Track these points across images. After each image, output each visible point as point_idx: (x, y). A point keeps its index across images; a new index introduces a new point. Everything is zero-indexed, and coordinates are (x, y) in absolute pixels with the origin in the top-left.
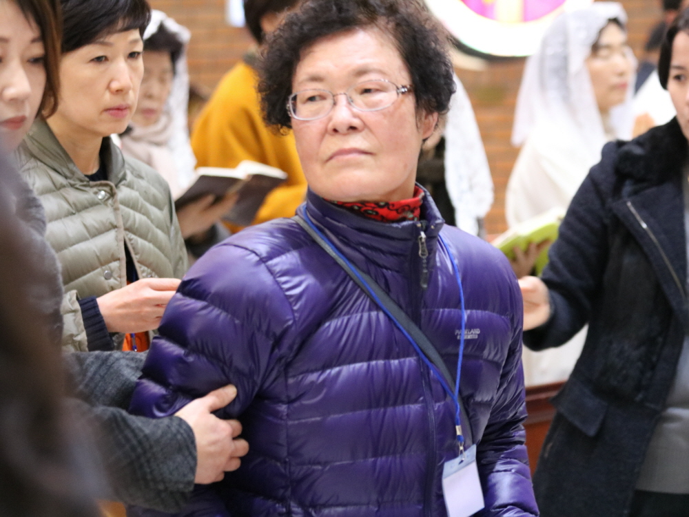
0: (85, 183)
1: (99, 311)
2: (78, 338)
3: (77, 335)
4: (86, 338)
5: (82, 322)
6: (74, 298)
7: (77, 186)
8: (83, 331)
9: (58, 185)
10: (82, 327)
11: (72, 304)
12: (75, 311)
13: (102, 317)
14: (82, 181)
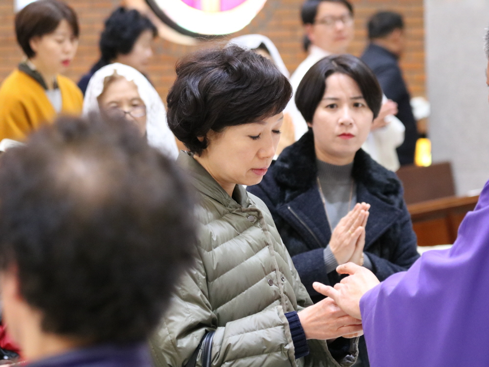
0: (238, 209)
1: (300, 324)
2: (287, 347)
3: (286, 345)
4: (294, 347)
5: (290, 334)
6: (282, 313)
7: (234, 212)
8: (291, 341)
9: (222, 212)
10: (290, 338)
11: (281, 318)
12: (284, 325)
13: (303, 330)
14: (236, 208)
